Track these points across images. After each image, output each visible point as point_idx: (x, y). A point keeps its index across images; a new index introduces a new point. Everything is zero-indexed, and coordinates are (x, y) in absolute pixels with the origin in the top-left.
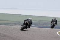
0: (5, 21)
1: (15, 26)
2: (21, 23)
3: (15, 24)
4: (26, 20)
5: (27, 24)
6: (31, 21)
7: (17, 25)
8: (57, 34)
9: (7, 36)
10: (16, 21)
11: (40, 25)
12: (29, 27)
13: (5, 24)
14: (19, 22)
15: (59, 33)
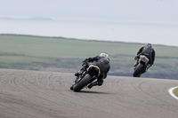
0: (15, 55)
1: (43, 72)
2: (63, 61)
3: (46, 65)
4: (91, 60)
5: (93, 72)
6: (107, 63)
7: (50, 68)
8: (169, 94)
9: (22, 102)
10: (48, 58)
11: (119, 68)
12: (100, 83)
13: (15, 66)
14: (58, 60)
15: (175, 92)
